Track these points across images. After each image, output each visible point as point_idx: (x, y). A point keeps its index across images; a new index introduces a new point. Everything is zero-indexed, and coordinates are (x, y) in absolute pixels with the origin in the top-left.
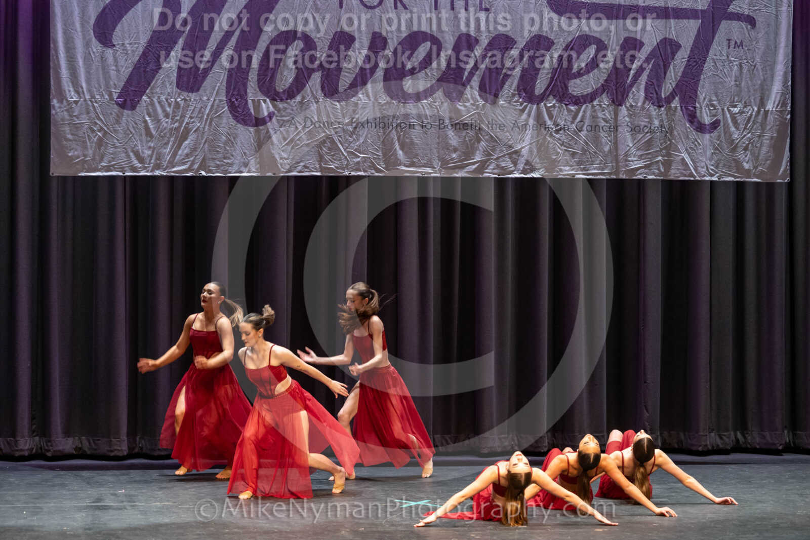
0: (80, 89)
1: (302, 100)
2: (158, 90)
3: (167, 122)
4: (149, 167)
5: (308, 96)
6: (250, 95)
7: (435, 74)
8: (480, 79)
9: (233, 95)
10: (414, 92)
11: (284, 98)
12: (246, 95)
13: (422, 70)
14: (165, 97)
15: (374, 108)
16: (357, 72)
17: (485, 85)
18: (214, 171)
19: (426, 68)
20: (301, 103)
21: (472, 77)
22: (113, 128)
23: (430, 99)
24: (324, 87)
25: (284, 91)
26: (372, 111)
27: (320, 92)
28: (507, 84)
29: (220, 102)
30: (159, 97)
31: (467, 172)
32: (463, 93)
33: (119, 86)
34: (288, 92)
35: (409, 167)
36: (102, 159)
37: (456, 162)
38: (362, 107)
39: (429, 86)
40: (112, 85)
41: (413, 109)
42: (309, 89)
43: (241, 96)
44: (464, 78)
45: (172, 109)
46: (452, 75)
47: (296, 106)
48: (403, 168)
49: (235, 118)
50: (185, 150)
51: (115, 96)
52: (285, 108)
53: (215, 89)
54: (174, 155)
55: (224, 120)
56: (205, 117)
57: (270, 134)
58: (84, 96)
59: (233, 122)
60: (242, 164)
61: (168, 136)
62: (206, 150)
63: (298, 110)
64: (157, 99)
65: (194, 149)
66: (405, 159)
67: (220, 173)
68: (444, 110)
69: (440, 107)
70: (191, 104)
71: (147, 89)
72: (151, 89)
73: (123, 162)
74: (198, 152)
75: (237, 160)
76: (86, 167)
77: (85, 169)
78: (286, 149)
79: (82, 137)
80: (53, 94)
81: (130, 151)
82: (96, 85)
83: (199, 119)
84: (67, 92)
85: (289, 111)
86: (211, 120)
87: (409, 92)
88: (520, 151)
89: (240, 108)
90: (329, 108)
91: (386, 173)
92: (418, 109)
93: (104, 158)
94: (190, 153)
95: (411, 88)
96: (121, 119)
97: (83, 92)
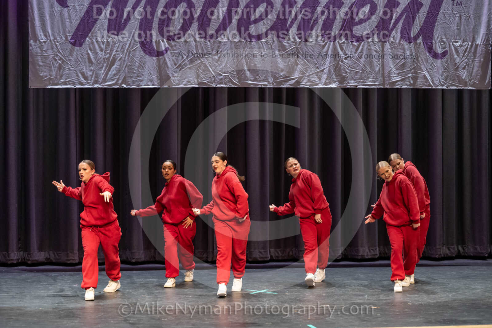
0: (47, 33)
1: (186, 40)
2: (96, 34)
3: (102, 54)
4: (90, 82)
5: (190, 37)
6: (153, 37)
7: (270, 23)
8: (297, 26)
10: (256, 35)
11: (175, 39)
12: (151, 37)
13: (261, 21)
14: (100, 38)
15: (231, 45)
16: (220, 22)
18: (131, 85)
20: (185, 42)
21: (293, 25)
22: (68, 58)
23: (266, 39)
25: (175, 35)
27: (197, 35)
28: (314, 29)
29: (135, 41)
30: (97, 39)
31: (289, 85)
32: (287, 35)
33: (72, 32)
35: (253, 81)
37: (283, 78)
38: (223, 44)
39: (265, 30)
40: (68, 31)
41: (255, 45)
42: (191, 33)
43: (148, 38)
44: (288, 25)
45: (105, 46)
46: (280, 23)
47: (182, 43)
48: (250, 82)
49: (145, 51)
50: (113, 71)
51: (69, 38)
52: (176, 45)
53: (131, 34)
54: (106, 75)
55: (137, 53)
56: (126, 51)
57: (166, 62)
58: (50, 38)
59: (143, 54)
60: (149, 80)
61: (102, 63)
62: (126, 72)
63: (184, 46)
64: (95, 40)
65: (119, 71)
66: (251, 77)
67: (134, 86)
68: (275, 46)
69: (273, 44)
70: (116, 43)
71: (89, 34)
72: (92, 34)
73: (75, 79)
74: (121, 73)
75: (146, 78)
76: (52, 82)
77: (51, 84)
78: (176, 70)
79: (49, 64)
80: (30, 37)
81: (78, 73)
82: (58, 31)
83: (122, 52)
84: (39, 35)
85: (178, 47)
86: (130, 53)
87: (253, 34)
88: (323, 71)
89: (147, 45)
90: (203, 45)
91: (239, 85)
92: (259, 45)
93: (62, 77)
94: (117, 73)
95: (254, 32)
96: (73, 52)
97: (49, 35)
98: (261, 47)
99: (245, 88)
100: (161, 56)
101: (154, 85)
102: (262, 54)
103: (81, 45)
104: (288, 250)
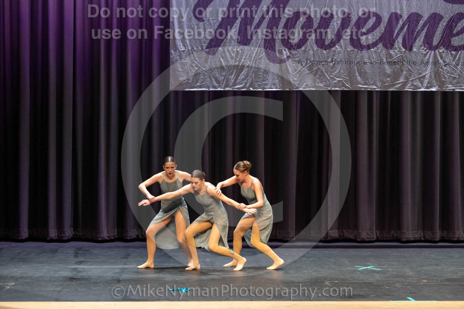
0: (186, 44)
1: (305, 49)
2: (227, 44)
3: (232, 62)
4: (222, 86)
5: (309, 47)
6: (277, 47)
7: (378, 34)
8: (403, 37)
9: (268, 46)
10: (366, 45)
11: (296, 48)
12: (275, 47)
13: (371, 32)
14: (231, 48)
15: (344, 53)
16: (335, 33)
17: (405, 40)
18: (257, 88)
19: (373, 31)
20: (305, 51)
21: (399, 36)
22: (203, 65)
23: (375, 48)
24: (317, 42)
25: (295, 45)
26: (343, 55)
27: (315, 45)
28: (417, 40)
29: (261, 51)
30: (228, 48)
31: (395, 88)
32: (393, 45)
33: (207, 42)
34: (297, 45)
35: (364, 85)
36: (197, 82)
37: (390, 82)
38: (338, 53)
39: (375, 41)
40: (203, 42)
41: (366, 53)
42: (309, 43)
43: (272, 47)
44: (394, 37)
45: (235, 55)
46: (387, 35)
47: (302, 52)
48: (360, 86)
49: (269, 59)
50: (242, 77)
51: (204, 48)
52: (296, 54)
53: (258, 44)
54: (236, 79)
55: (263, 61)
56: (253, 58)
57: (288, 68)
58: (188, 47)
59: (268, 61)
60: (272, 84)
61: (232, 69)
62: (253, 77)
63: (303, 54)
64: (227, 49)
65: (246, 76)
66: (361, 81)
67: (260, 89)
68: (383, 54)
69: (381, 53)
70: (245, 52)
71: (221, 44)
72: (224, 44)
73: (209, 83)
74: (249, 78)
75: (270, 82)
76: (189, 86)
77: (188, 87)
78: (296, 76)
79: (186, 70)
80: (171, 47)
81: (212, 77)
82: (194, 42)
83: (249, 60)
84: (179, 45)
85: (298, 55)
86: (256, 60)
87: (364, 44)
88: (425, 76)
89: (271, 54)
90: (319, 53)
91: (352, 89)
92: (369, 54)
93: (198, 81)
94: (245, 78)
95: (365, 42)
96: (208, 60)
97: (187, 45)
98: (371, 55)
99: (356, 91)
100: (283, 63)
101: (277, 89)
102: (371, 61)
103: (214, 54)
104: (393, 232)
